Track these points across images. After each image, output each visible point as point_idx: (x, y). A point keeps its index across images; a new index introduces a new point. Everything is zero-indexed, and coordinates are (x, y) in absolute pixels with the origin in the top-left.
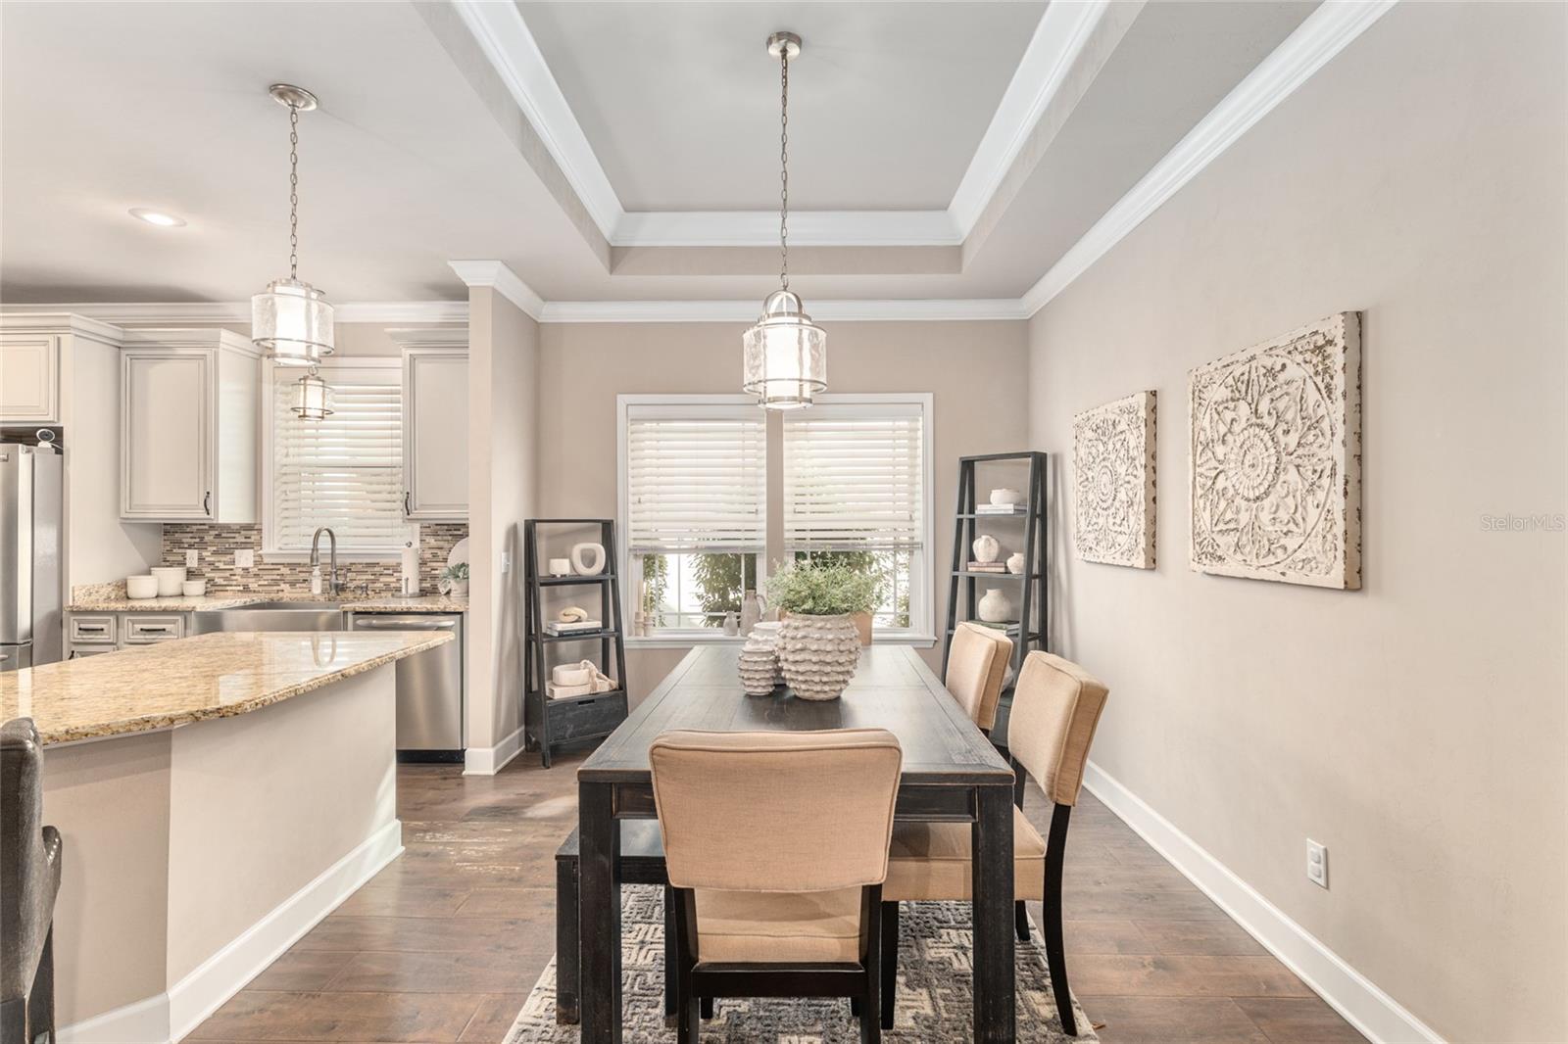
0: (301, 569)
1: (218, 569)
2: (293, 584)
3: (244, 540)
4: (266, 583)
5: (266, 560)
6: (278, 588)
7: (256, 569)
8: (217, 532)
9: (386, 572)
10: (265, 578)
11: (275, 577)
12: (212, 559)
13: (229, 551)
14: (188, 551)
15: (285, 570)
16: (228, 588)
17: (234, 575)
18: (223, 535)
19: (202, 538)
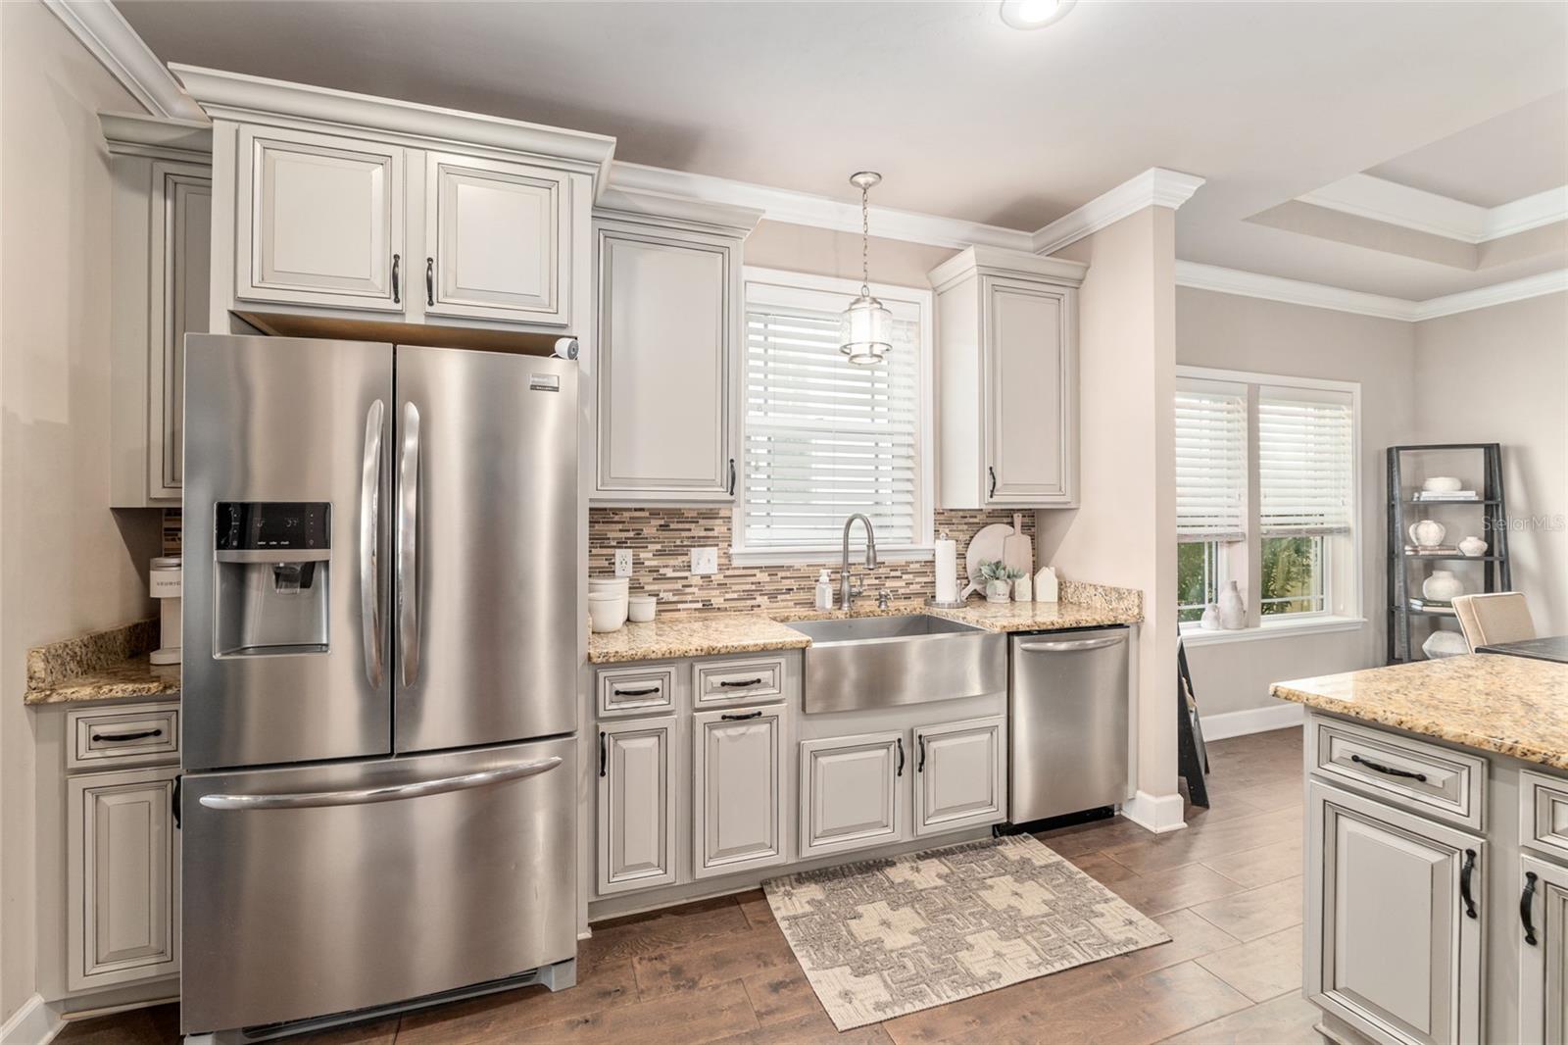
0: (784, 574)
1: (664, 578)
2: (773, 596)
3: (703, 534)
4: (735, 596)
5: (736, 563)
6: (753, 602)
7: (721, 577)
8: (662, 522)
9: (893, 574)
10: (735, 588)
11: (748, 587)
12: (654, 563)
13: (680, 551)
14: (618, 552)
15: (762, 577)
16: (680, 606)
17: (690, 586)
18: (672, 526)
19: (639, 532)
